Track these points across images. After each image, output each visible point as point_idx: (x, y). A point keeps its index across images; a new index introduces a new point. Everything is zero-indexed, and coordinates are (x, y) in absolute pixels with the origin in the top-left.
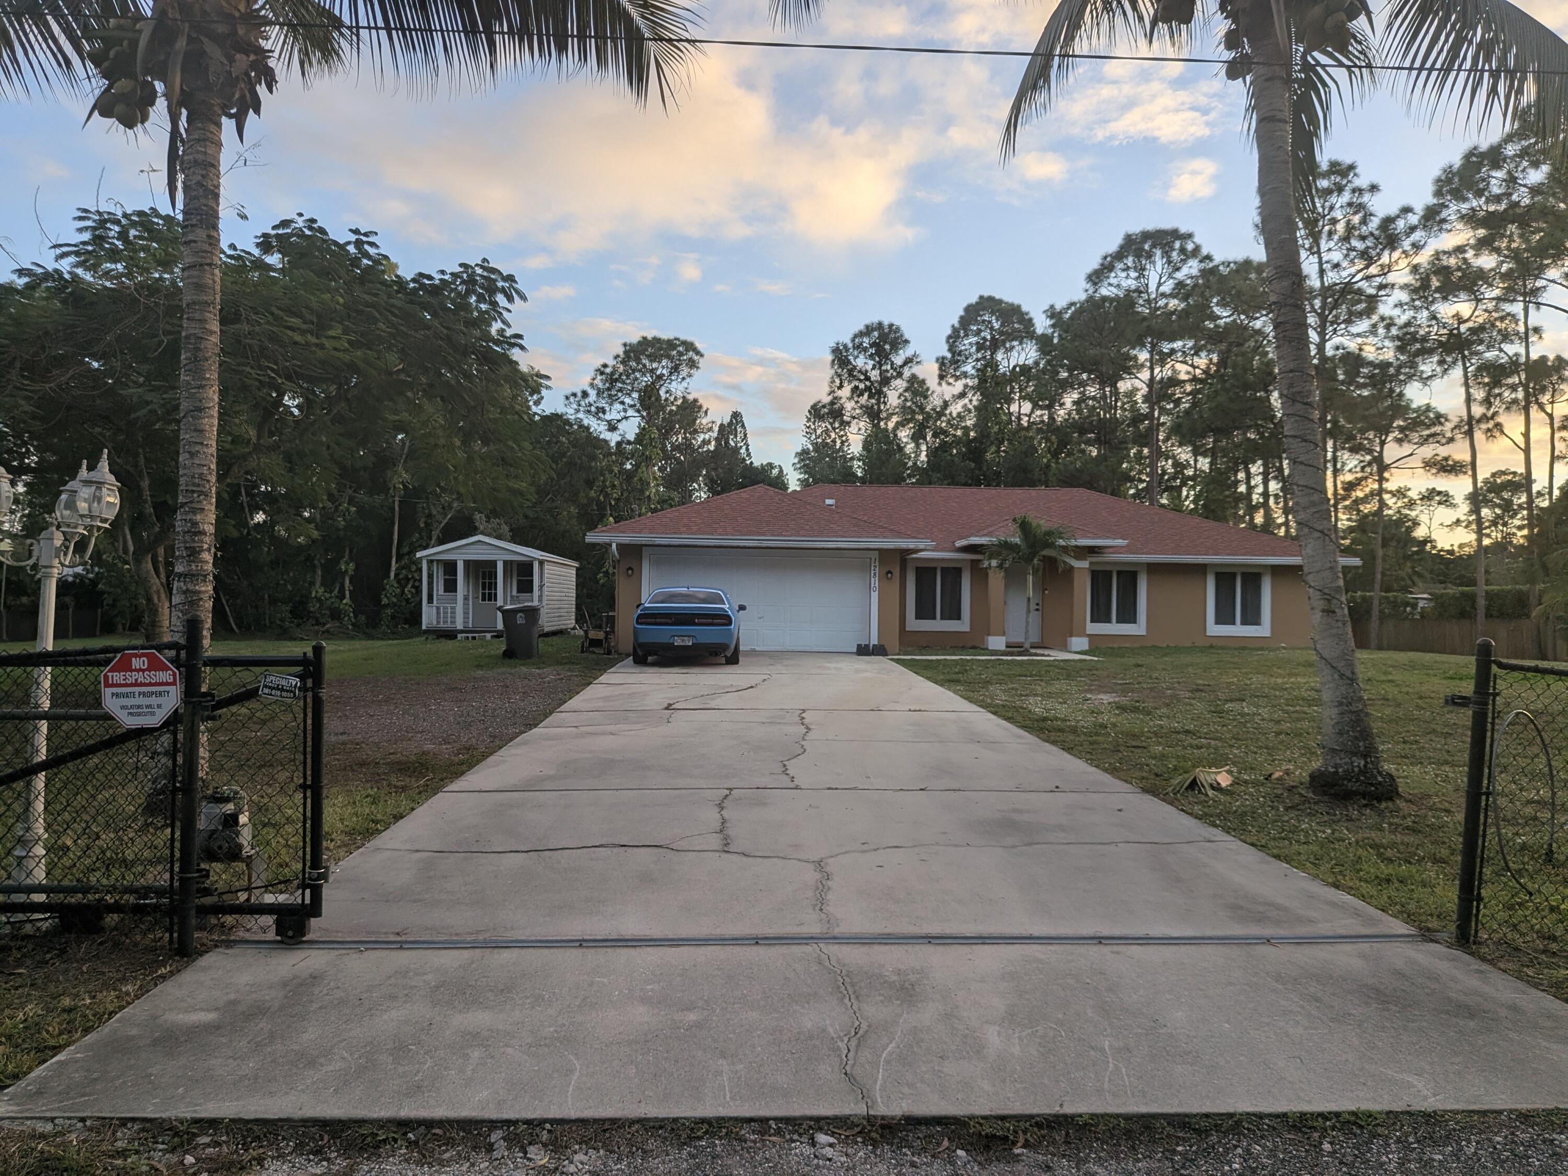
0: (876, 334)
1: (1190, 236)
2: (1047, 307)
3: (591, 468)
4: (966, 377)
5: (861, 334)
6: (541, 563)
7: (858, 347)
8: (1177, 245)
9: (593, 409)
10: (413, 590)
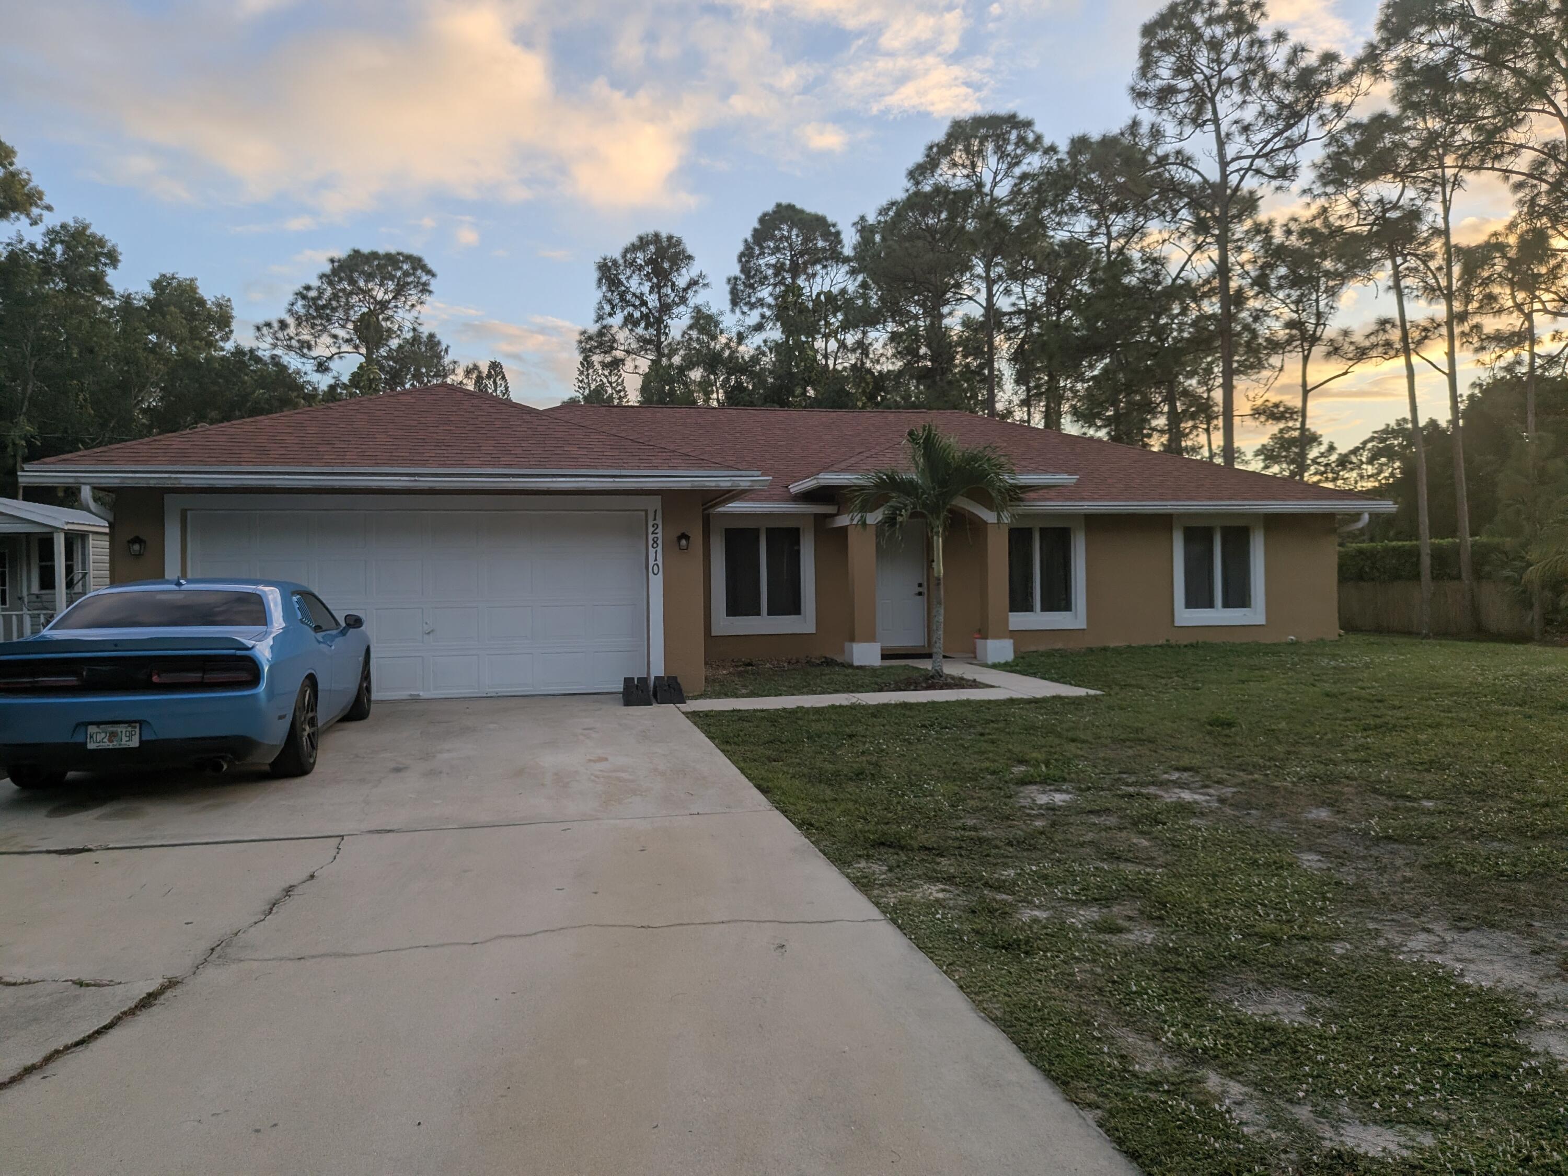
0: (652, 248)
1: (1028, 124)
2: (856, 219)
4: (762, 305)
5: (633, 248)
7: (631, 264)
8: (1013, 136)
9: (294, 343)
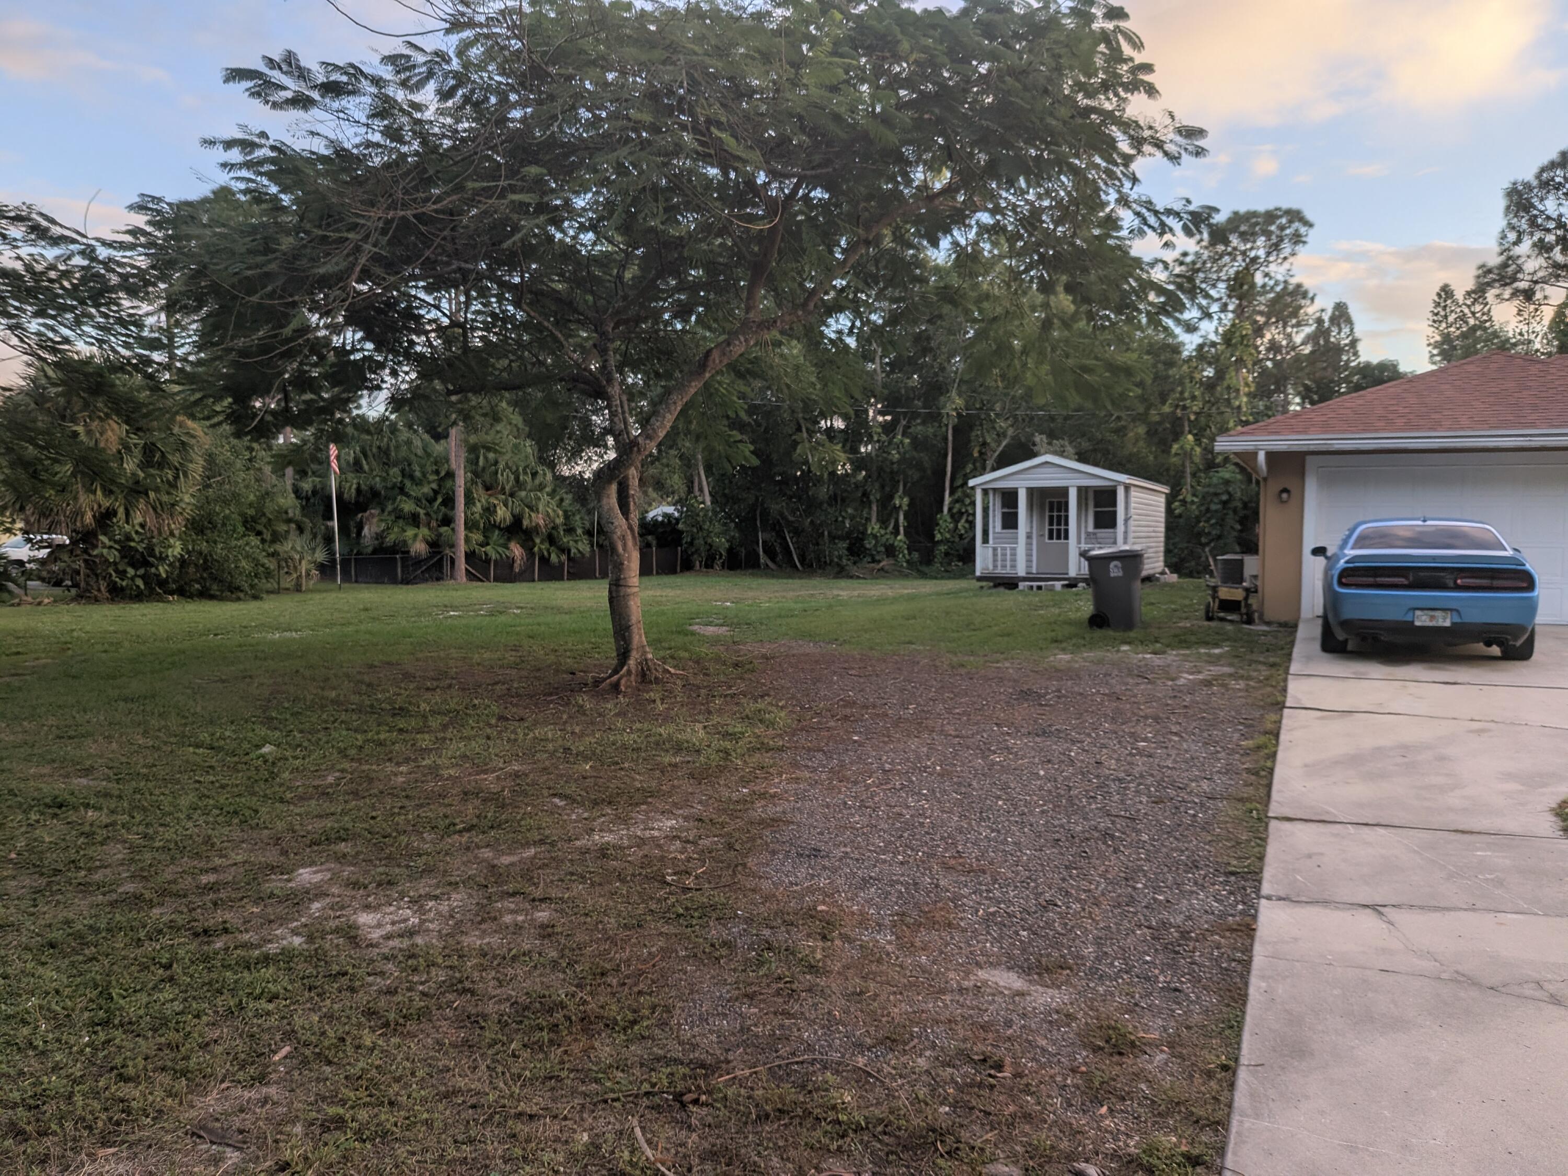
3: (1168, 377)
5: (1552, 166)
6: (1127, 488)
7: (1547, 184)
10: (967, 525)
